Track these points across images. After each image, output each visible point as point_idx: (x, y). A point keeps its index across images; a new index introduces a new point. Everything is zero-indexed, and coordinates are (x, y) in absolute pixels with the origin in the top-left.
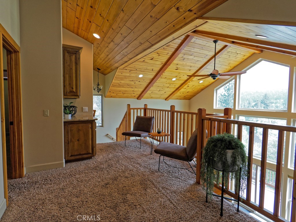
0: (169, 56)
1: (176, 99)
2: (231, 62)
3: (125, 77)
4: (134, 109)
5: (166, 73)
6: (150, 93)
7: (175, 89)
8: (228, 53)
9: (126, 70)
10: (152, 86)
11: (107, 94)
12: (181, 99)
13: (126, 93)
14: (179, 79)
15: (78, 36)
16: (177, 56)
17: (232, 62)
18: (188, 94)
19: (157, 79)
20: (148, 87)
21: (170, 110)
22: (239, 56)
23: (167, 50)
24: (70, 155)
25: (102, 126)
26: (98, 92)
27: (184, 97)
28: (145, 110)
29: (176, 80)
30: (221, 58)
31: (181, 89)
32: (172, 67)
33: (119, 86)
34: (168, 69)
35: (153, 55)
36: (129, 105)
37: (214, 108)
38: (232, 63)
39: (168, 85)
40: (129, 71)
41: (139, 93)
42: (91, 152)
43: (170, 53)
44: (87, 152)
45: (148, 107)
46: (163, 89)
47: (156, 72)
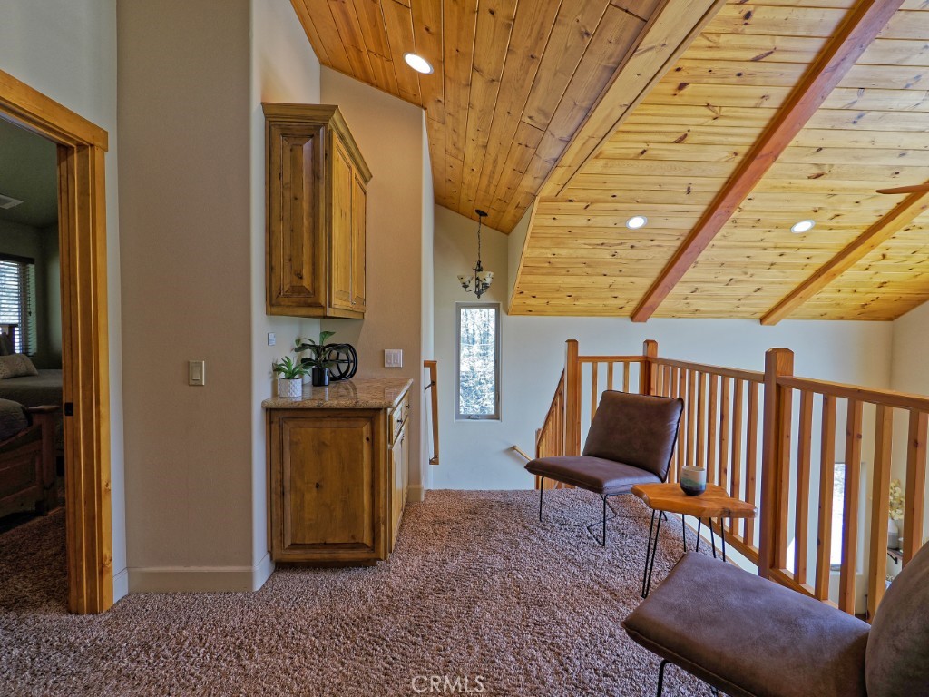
0: (771, 113)
1: (814, 318)
3: (570, 231)
4: (595, 360)
5: (759, 198)
6: (687, 292)
7: (809, 273)
9: (570, 201)
10: (693, 261)
11: (514, 301)
12: (841, 318)
13: (583, 294)
14: (833, 223)
15: (372, 85)
16: (816, 108)
18: (885, 293)
19: (715, 233)
20: (673, 271)
21: (762, 370)
23: (759, 80)
24: (288, 542)
25: (496, 417)
26: (479, 297)
27: (863, 306)
28: (647, 364)
29: (815, 227)
31: (841, 271)
32: (786, 166)
33: (552, 268)
34: (764, 181)
35: (685, 121)
36: (573, 344)
39: (771, 256)
40: (585, 205)
41: (639, 295)
42: (367, 540)
43: (778, 95)
44: (353, 537)
45: (661, 354)
46: (746, 273)
47: (709, 198)
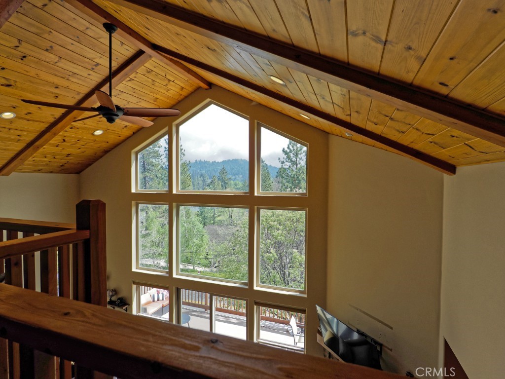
2: (158, 96)
7: (22, 145)
8: (148, 72)
12: (51, 172)
14: (28, 117)
17: (161, 98)
18: (71, 159)
22: (171, 86)
27: (61, 166)
29: (16, 117)
30: (134, 82)
31: (42, 146)
37: (133, 191)
38: (161, 100)
